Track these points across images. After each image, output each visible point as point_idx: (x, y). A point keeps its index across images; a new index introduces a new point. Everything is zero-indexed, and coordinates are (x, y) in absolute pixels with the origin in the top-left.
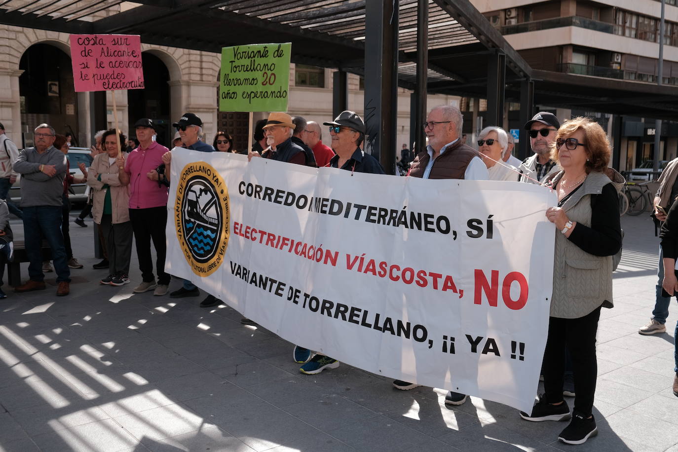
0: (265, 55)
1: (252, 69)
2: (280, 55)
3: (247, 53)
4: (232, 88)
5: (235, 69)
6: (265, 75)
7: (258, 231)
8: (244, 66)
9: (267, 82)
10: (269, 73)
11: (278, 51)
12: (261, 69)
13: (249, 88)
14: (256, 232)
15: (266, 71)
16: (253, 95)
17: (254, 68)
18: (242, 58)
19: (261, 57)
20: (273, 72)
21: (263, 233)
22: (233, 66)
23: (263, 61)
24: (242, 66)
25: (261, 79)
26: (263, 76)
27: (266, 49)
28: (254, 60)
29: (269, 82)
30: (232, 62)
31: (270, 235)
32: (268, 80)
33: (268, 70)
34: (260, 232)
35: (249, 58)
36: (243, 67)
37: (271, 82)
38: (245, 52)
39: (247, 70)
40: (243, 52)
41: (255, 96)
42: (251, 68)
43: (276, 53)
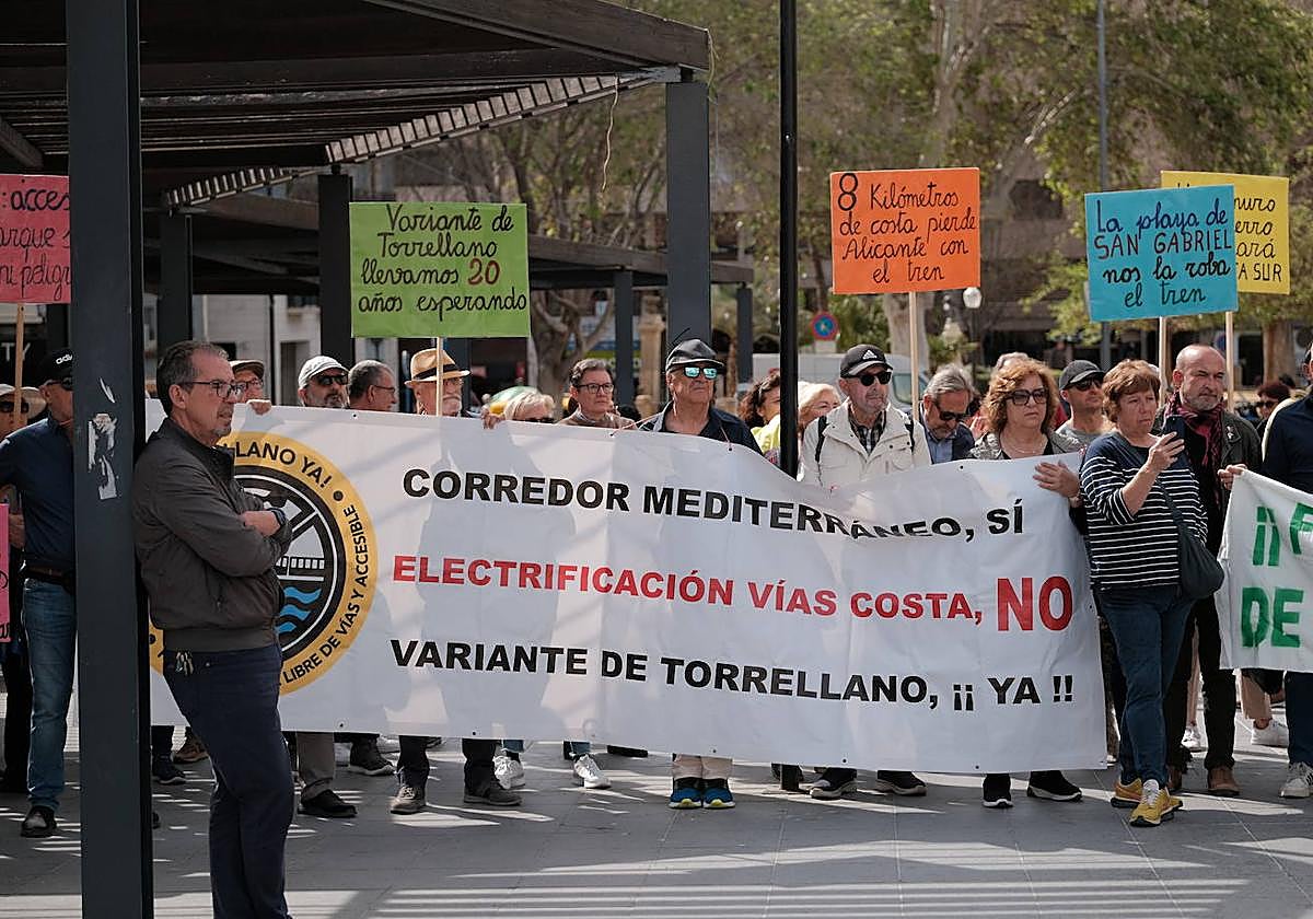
0: (474, 226)
1: (443, 251)
2: (506, 226)
3: (426, 219)
4: (388, 290)
5: (394, 251)
6: (476, 264)
7: (492, 565)
8: (421, 244)
9: (481, 278)
10: (486, 260)
11: (501, 218)
12: (466, 253)
13: (436, 291)
14: (488, 566)
15: (479, 256)
16: (447, 304)
17: (448, 250)
18: (413, 229)
19: (463, 229)
20: (492, 259)
21: (505, 566)
22: (388, 243)
23: (468, 237)
24: (414, 244)
25: (467, 273)
26: (472, 267)
27: (475, 214)
28: (448, 234)
29: (487, 278)
30: (385, 235)
31: (524, 567)
32: (483, 274)
33: (483, 255)
34: (497, 564)
35: (432, 229)
36: (417, 247)
37: (491, 279)
38: (424, 217)
39: (428, 253)
40: (416, 217)
41: (454, 305)
42: (439, 250)
43: (499, 221)
